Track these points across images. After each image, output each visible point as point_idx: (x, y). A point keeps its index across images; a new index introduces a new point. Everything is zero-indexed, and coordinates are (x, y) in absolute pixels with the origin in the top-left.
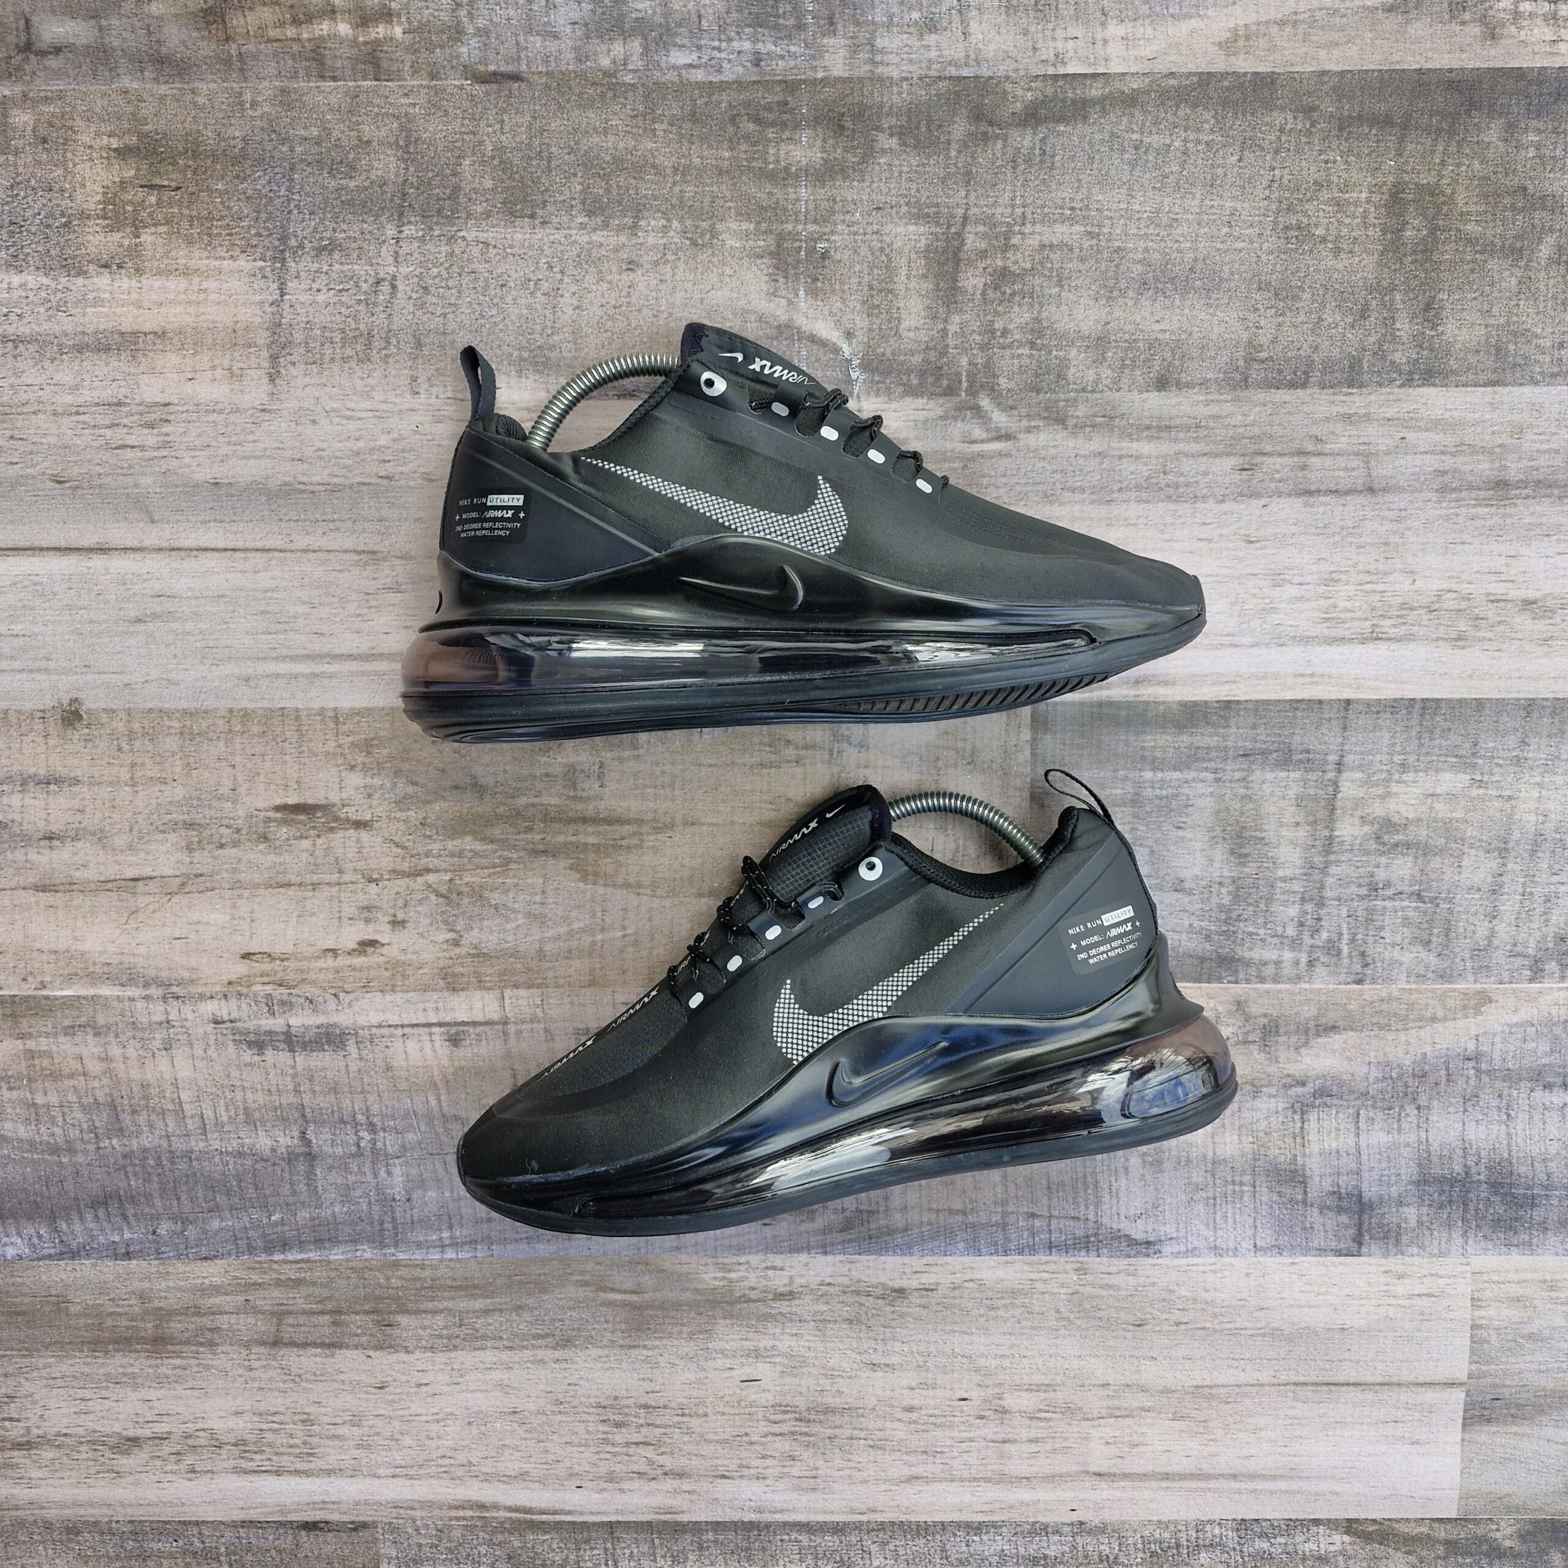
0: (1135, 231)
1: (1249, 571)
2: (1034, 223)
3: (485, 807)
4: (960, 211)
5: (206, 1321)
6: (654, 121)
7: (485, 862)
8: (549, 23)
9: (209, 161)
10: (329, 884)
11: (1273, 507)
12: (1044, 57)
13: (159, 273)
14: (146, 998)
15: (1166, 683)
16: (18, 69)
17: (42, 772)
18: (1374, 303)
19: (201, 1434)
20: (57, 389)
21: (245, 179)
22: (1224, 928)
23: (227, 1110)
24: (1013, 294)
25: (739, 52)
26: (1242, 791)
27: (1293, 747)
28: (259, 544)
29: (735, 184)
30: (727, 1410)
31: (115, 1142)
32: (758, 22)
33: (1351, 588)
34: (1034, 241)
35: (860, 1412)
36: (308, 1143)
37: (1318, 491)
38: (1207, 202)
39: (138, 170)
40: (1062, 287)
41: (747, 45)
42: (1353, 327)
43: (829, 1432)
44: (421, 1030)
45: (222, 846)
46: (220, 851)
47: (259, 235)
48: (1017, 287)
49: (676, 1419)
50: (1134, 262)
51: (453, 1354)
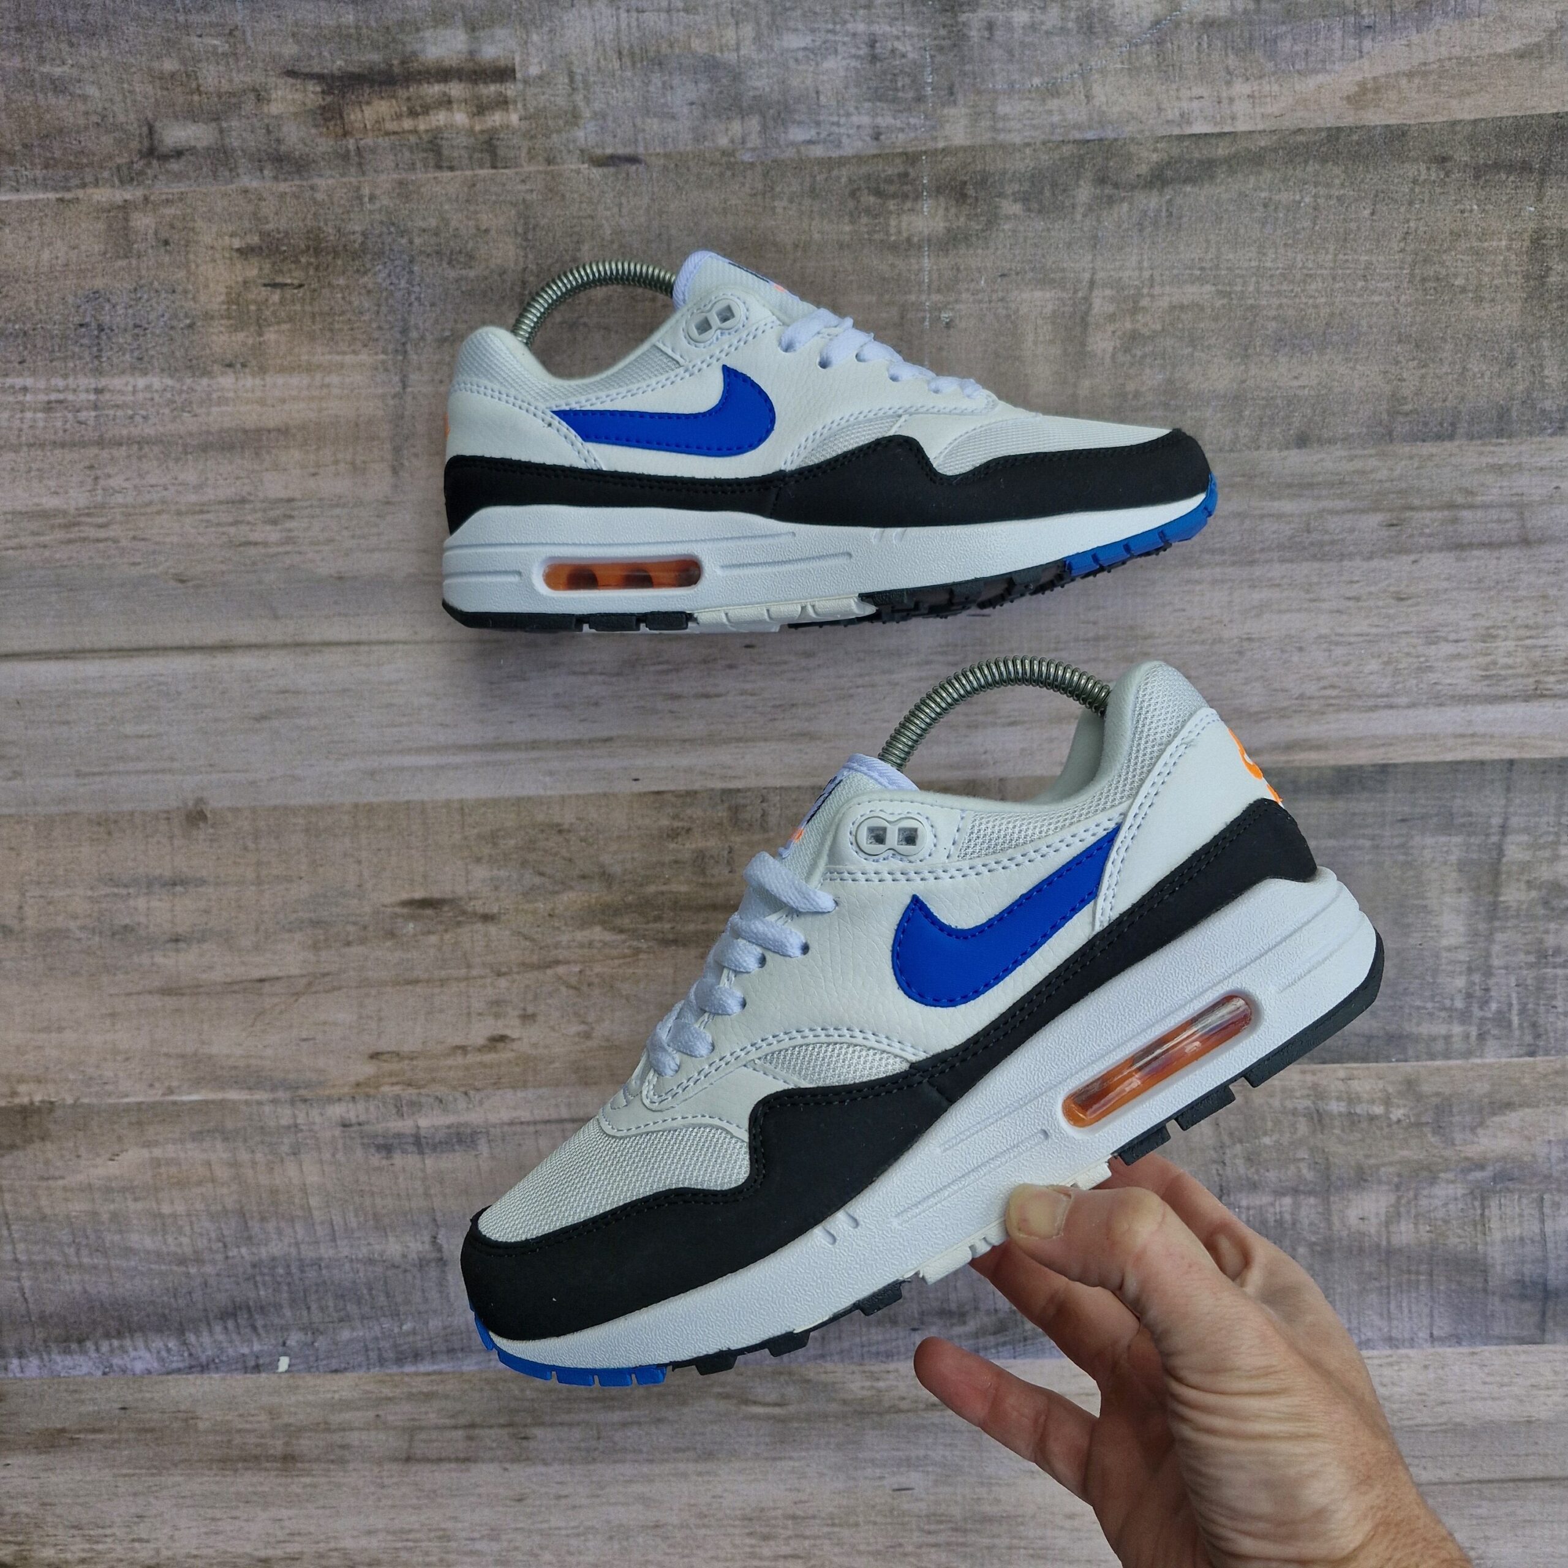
0: (1266, 287)
1: (1401, 629)
2: (1162, 284)
3: (613, 897)
4: (1087, 276)
5: (337, 1438)
6: (773, 198)
7: (615, 952)
8: (665, 105)
9: (330, 258)
10: (458, 980)
11: (1424, 562)
12: (1170, 117)
13: (282, 370)
14: (274, 1102)
15: (1318, 747)
16: (142, 173)
17: (168, 874)
18: (1520, 351)
19: (336, 1554)
20: (180, 488)
21: (365, 273)
22: (1391, 1003)
23: (356, 1216)
24: (1144, 356)
25: (859, 127)
26: (1401, 858)
27: (1454, 810)
28: (384, 637)
29: (856, 258)
30: (879, 1519)
31: (244, 1250)
32: (878, 96)
33: (1510, 644)
34: (1164, 303)
35: (1020, 1520)
36: (440, 1250)
37: (1471, 546)
38: (1341, 256)
39: (261, 269)
40: (1195, 347)
41: (866, 120)
42: (1499, 376)
43: (986, 1541)
44: (554, 1127)
45: (348, 944)
46: (346, 950)
47: (380, 328)
48: (1149, 349)
49: (826, 1530)
50: (1268, 318)
51: (592, 1467)
